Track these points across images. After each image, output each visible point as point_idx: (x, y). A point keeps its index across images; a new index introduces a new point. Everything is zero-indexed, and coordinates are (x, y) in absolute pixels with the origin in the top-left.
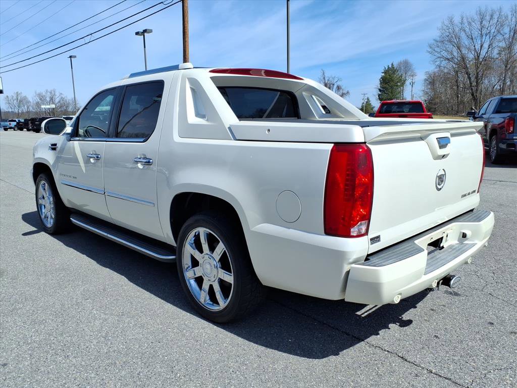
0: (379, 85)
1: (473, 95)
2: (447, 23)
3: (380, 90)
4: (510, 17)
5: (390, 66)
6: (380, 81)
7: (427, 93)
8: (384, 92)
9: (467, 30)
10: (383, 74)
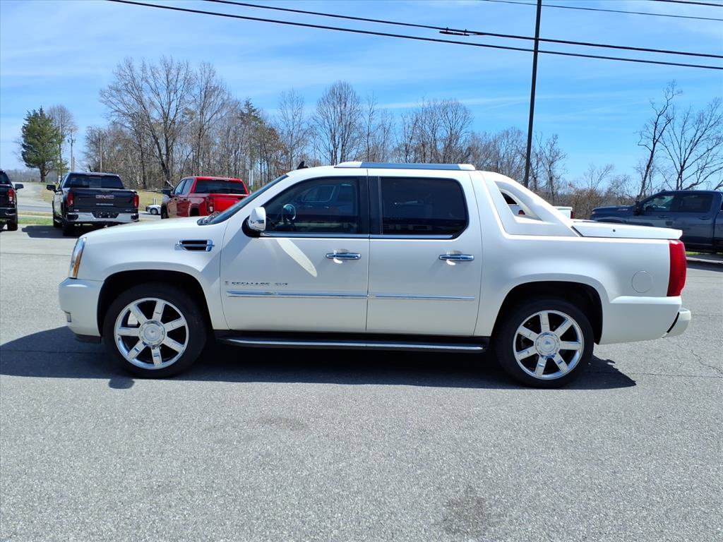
0: (22, 139)
1: (163, 165)
2: (124, 66)
3: (24, 146)
4: (199, 75)
5: (38, 112)
6: (24, 132)
7: (89, 156)
8: (31, 149)
9: (151, 81)
10: (27, 122)
